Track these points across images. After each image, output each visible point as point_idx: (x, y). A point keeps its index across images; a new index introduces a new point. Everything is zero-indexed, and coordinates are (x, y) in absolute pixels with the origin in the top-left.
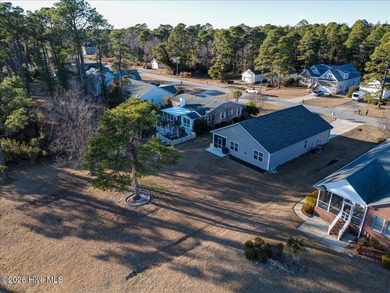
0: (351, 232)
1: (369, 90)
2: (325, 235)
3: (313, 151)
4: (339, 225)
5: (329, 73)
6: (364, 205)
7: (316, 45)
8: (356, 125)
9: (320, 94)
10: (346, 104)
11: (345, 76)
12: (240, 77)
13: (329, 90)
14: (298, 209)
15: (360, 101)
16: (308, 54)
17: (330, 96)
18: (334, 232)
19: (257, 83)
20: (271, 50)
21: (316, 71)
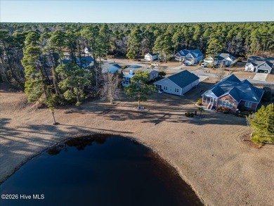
0: (214, 108)
1: (208, 62)
2: (207, 109)
3: (194, 88)
4: (210, 106)
5: (190, 54)
6: (217, 98)
7: (180, 39)
8: (206, 77)
9: (187, 65)
10: (199, 69)
11: (197, 55)
12: (143, 57)
13: (190, 63)
14: (196, 105)
15: (205, 67)
16: (177, 44)
17: (191, 65)
18: (209, 108)
19: (154, 60)
20: (161, 43)
21: (183, 53)
